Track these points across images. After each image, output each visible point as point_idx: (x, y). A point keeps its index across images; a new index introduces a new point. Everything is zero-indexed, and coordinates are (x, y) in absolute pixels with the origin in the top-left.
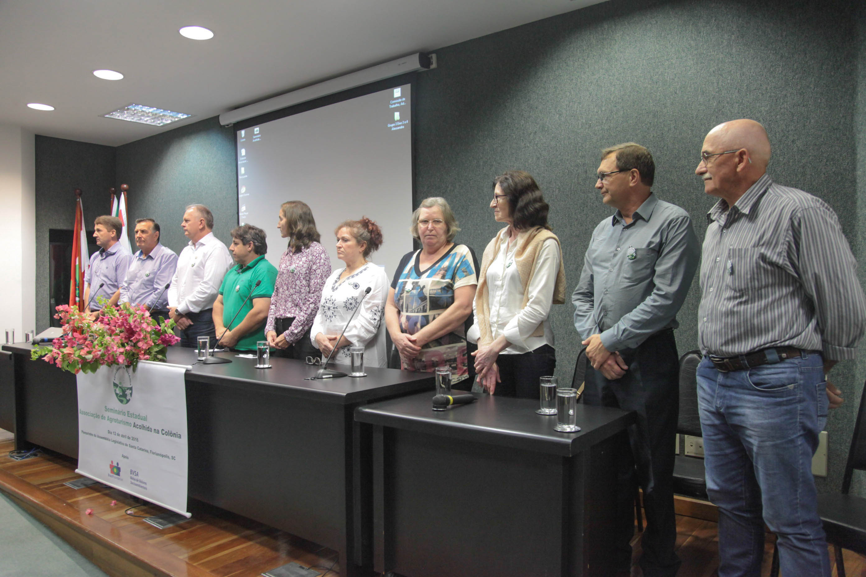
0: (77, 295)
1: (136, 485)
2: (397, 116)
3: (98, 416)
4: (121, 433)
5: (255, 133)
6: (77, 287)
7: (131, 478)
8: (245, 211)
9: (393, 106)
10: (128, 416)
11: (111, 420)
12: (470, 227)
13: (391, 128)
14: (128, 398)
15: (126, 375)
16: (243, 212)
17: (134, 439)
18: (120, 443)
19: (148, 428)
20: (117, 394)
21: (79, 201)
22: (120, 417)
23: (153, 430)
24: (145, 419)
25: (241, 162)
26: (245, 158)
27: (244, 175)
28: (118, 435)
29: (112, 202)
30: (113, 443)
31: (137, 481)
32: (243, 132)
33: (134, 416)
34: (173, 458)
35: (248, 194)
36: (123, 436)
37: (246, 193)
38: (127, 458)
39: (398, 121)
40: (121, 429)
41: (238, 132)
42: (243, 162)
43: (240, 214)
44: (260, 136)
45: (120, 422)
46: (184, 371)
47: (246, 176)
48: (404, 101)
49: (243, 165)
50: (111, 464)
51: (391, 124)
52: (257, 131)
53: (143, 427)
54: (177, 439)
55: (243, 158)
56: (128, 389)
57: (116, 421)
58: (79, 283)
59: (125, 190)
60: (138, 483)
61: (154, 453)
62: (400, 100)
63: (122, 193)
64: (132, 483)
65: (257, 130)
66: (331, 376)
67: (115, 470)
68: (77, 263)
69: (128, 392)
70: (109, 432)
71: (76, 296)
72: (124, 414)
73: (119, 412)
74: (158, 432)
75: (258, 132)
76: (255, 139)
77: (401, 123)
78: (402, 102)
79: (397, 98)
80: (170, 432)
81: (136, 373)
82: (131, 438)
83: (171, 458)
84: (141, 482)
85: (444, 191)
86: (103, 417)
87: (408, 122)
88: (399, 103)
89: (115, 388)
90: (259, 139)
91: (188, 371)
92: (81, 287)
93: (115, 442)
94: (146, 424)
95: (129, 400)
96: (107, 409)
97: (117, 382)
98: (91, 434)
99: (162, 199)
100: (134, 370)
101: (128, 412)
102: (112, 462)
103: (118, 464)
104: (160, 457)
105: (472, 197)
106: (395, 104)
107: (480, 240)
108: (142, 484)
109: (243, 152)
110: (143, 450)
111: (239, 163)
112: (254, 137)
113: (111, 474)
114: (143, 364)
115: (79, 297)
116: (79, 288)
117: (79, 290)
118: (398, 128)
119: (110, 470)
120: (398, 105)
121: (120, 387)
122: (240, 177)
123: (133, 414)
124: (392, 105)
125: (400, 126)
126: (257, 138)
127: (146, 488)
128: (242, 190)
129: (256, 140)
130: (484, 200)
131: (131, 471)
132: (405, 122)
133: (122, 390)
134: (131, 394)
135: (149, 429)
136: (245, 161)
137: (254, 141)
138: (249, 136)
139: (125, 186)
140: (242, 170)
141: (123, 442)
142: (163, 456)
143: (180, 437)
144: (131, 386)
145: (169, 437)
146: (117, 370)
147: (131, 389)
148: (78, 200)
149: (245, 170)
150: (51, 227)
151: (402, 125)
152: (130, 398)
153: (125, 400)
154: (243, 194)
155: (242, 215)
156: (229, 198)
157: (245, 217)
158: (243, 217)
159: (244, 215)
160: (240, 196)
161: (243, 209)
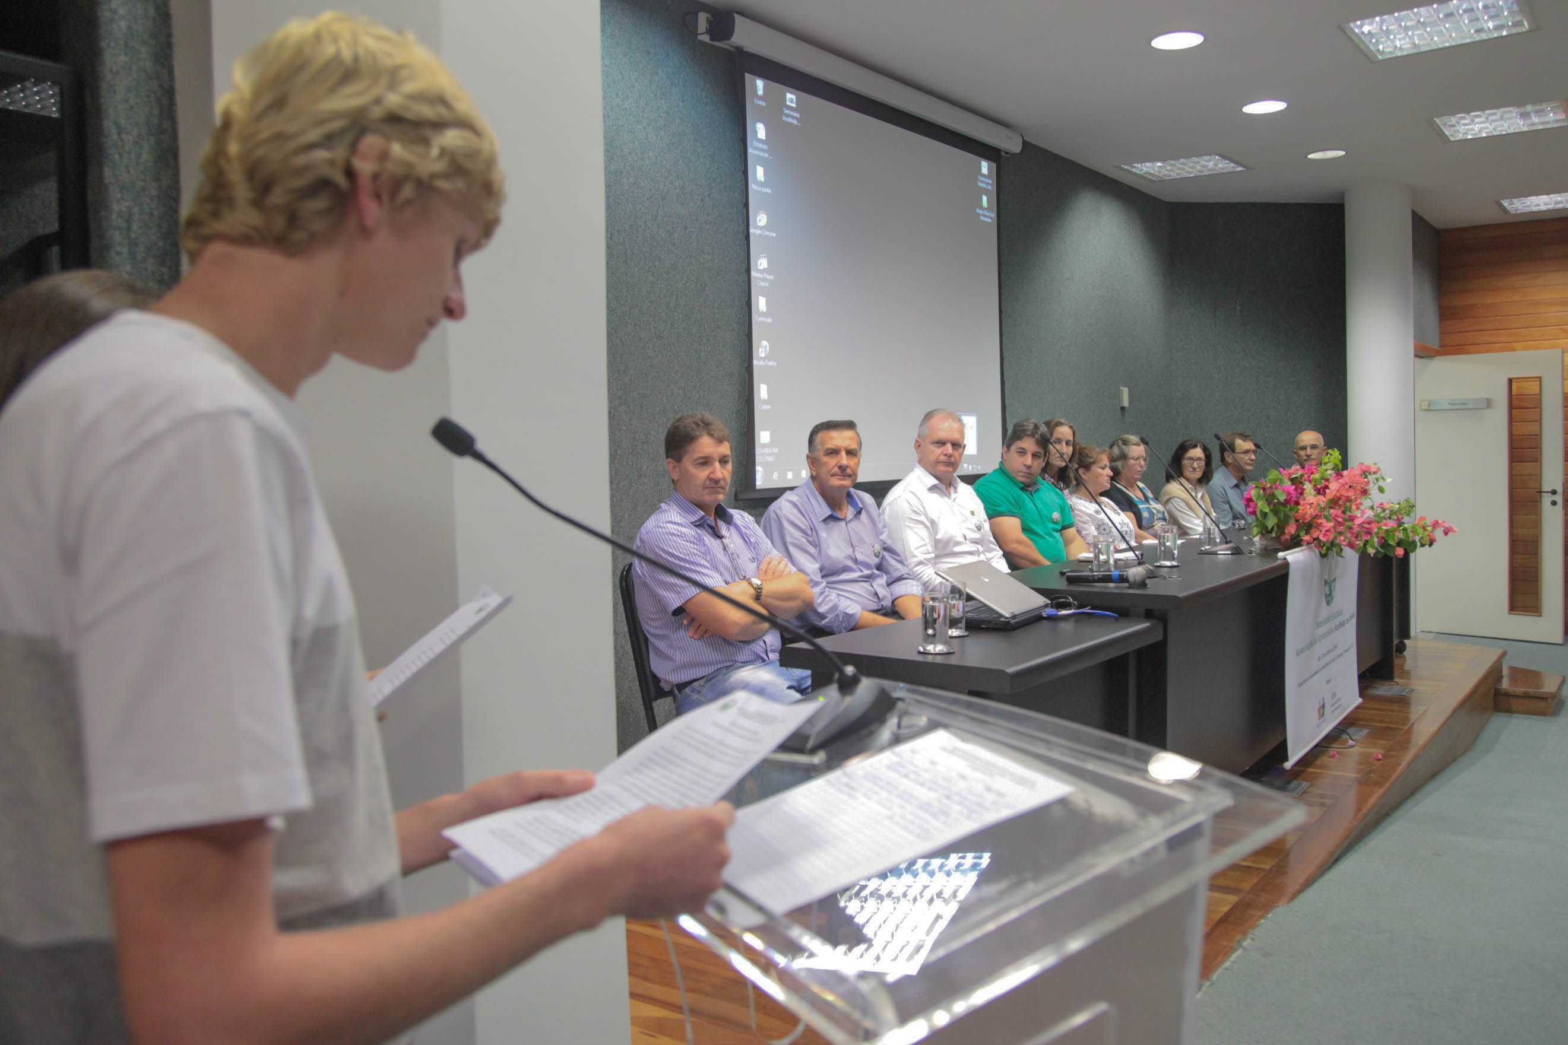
2: (985, 201)
5: (788, 103)
8: (765, 270)
9: (981, 185)
13: (979, 215)
16: (761, 271)
25: (755, 152)
26: (765, 147)
27: (760, 184)
32: (760, 84)
35: (776, 235)
37: (766, 227)
39: (985, 209)
41: (748, 77)
42: (760, 154)
43: (754, 274)
44: (798, 116)
47: (768, 191)
48: (991, 184)
49: (760, 161)
51: (979, 209)
52: (791, 101)
55: (759, 145)
62: (987, 180)
65: (791, 97)
75: (794, 105)
76: (787, 116)
79: (985, 176)
87: (994, 215)
88: (987, 184)
109: (761, 131)
111: (751, 151)
112: (786, 111)
118: (986, 220)
120: (984, 185)
122: (750, 186)
124: (980, 181)
125: (986, 216)
126: (790, 117)
129: (790, 120)
136: (765, 155)
137: (784, 119)
138: (775, 102)
140: (758, 172)
149: (765, 175)
151: (989, 217)
154: (761, 228)
155: (760, 278)
156: (706, 222)
157: (767, 284)
158: (762, 284)
159: (764, 280)
160: (752, 230)
161: (761, 263)
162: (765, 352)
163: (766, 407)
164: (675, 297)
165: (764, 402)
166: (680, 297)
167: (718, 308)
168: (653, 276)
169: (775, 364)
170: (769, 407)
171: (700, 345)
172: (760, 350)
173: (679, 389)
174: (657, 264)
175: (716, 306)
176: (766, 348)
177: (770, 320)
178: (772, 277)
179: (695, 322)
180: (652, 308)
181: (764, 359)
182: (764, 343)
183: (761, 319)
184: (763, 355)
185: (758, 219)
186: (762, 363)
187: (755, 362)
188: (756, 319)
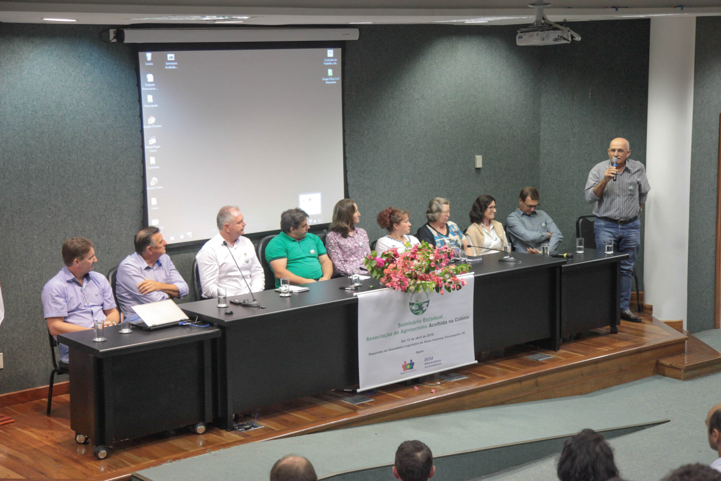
2: (330, 72)
5: (168, 59)
8: (154, 144)
13: (325, 81)
16: (152, 145)
25: (147, 89)
26: (153, 85)
27: (151, 104)
32: (149, 55)
35: (161, 126)
37: (155, 124)
39: (331, 77)
41: (140, 54)
42: (151, 89)
43: (146, 147)
44: (177, 64)
49: (150, 93)
52: (171, 57)
55: (150, 85)
75: (173, 59)
76: (168, 66)
77: (333, 79)
78: (335, 62)
90: (175, 67)
109: (150, 77)
111: (142, 89)
112: (167, 64)
126: (172, 65)
129: (170, 67)
136: (155, 89)
137: (166, 67)
138: (159, 62)
149: (153, 98)
154: (151, 125)
155: (151, 149)
157: (155, 151)
158: (152, 151)
160: (145, 127)
161: (151, 142)
162: (155, 182)
163: (155, 209)
165: (155, 206)
168: (86, 158)
169: (162, 188)
170: (158, 209)
172: (151, 182)
174: (88, 152)
177: (158, 167)
178: (159, 147)
180: (86, 172)
181: (154, 186)
182: (154, 179)
183: (153, 168)
184: (153, 184)
185: (149, 121)
186: (153, 188)
187: (148, 189)
188: (148, 168)
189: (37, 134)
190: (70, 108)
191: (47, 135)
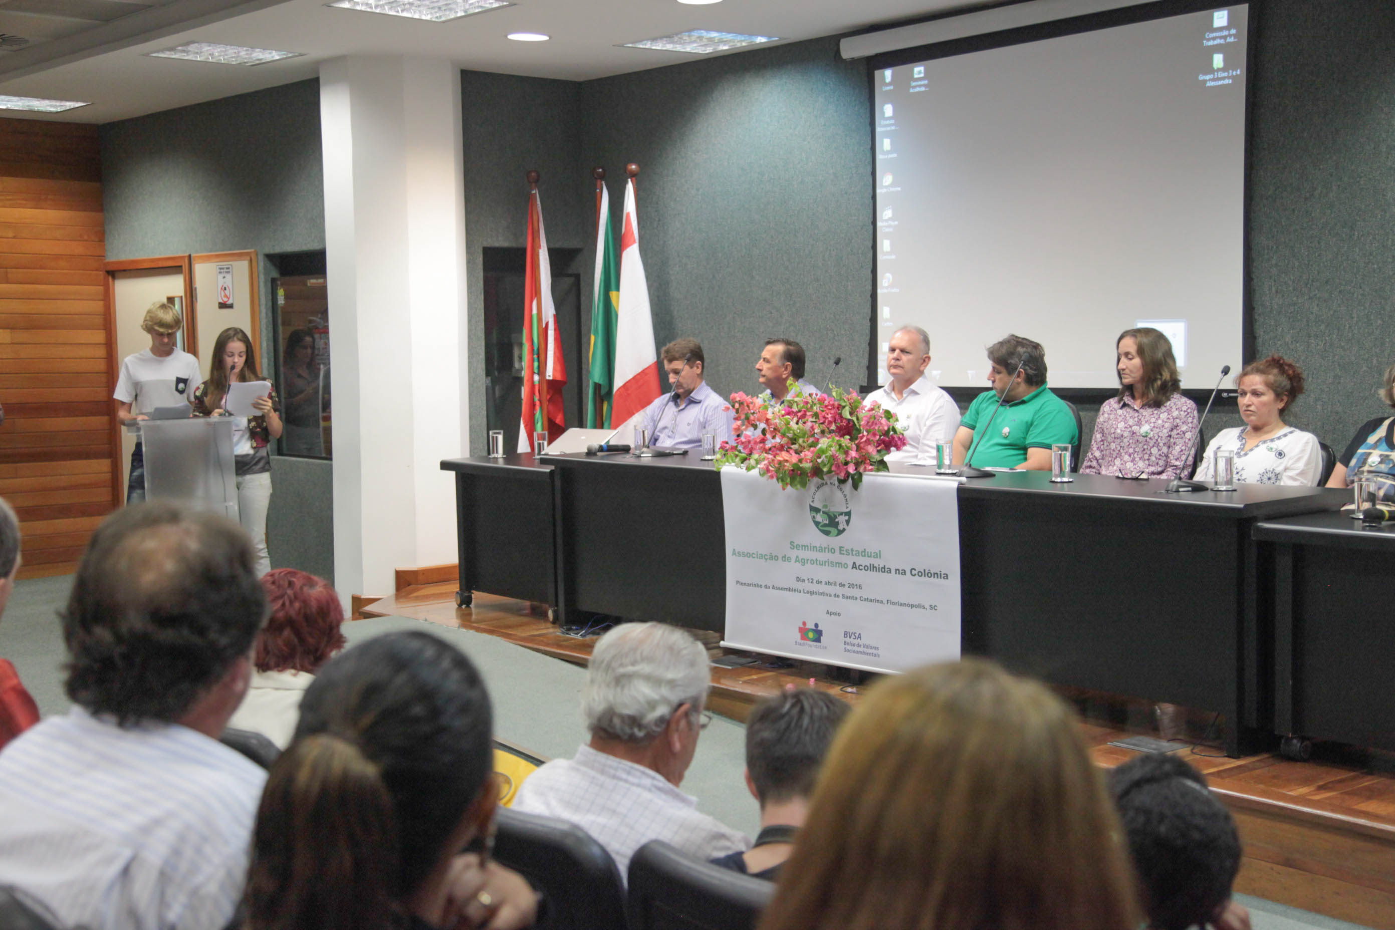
0: (536, 371)
1: (857, 652)
2: (1218, 60)
3: (774, 558)
4: (824, 580)
5: (916, 76)
6: (535, 356)
7: (845, 643)
8: (890, 219)
9: (1211, 43)
10: (841, 553)
11: (803, 562)
12: (1358, 258)
13: (1205, 81)
14: (841, 527)
15: (839, 494)
16: (887, 221)
17: (851, 586)
18: (822, 594)
19: (884, 568)
20: (817, 524)
21: (536, 193)
22: (821, 556)
23: (893, 571)
24: (878, 555)
25: (883, 129)
26: (892, 122)
27: (888, 152)
28: (818, 582)
29: (599, 196)
30: (808, 595)
31: (859, 646)
32: (888, 73)
33: (854, 553)
34: (933, 607)
35: (899, 189)
36: (828, 583)
37: (893, 184)
38: (839, 615)
39: (1219, 70)
40: (825, 573)
41: (877, 73)
42: (889, 129)
43: (879, 224)
44: (926, 82)
45: (822, 564)
46: (955, 485)
47: (895, 155)
48: (1234, 35)
49: (887, 134)
50: (802, 626)
51: (1205, 74)
52: (920, 72)
53: (872, 568)
54: (942, 581)
55: (888, 122)
56: (841, 514)
57: (814, 562)
58: (538, 349)
59: (633, 175)
60: (861, 649)
61: (894, 604)
62: (1225, 33)
63: (629, 180)
64: (848, 651)
65: (919, 70)
66: (1190, 489)
67: (811, 635)
68: (535, 311)
69: (842, 519)
70: (798, 579)
71: (534, 373)
72: (832, 551)
73: (822, 550)
74: (904, 573)
75: (922, 75)
76: (915, 87)
77: (1225, 74)
78: (1230, 36)
79: (1221, 29)
80: (926, 572)
81: (859, 490)
82: (847, 586)
83: (928, 607)
84: (866, 646)
85: (1308, 195)
86: (785, 558)
87: (1240, 72)
88: (1225, 37)
89: (814, 514)
90: (923, 89)
91: (962, 484)
92: (542, 356)
93: (812, 593)
94: (876, 562)
95: (844, 530)
96: (793, 546)
97: (817, 504)
98: (757, 585)
99: (698, 190)
100: (855, 486)
101: (840, 547)
102: (804, 624)
103: (816, 625)
104: (908, 609)
105: (1363, 206)
106: (1214, 39)
107: (1376, 280)
108: (871, 651)
109: (888, 110)
110: (871, 601)
111: (878, 130)
112: (913, 84)
113: (803, 642)
114: (872, 478)
115: (538, 374)
116: (538, 357)
117: (539, 361)
118: (1220, 83)
119: (799, 635)
120: (1222, 41)
121: (824, 512)
122: (879, 157)
123: (852, 550)
124: (1208, 40)
125: (1223, 78)
126: (920, 86)
127: (878, 656)
128: (885, 181)
129: (918, 89)
130: (1385, 212)
131: (846, 634)
132: (1234, 73)
133: (829, 516)
134: (848, 522)
135: (884, 570)
136: (893, 128)
137: (911, 91)
138: (902, 84)
139: (634, 167)
140: (885, 144)
141: (827, 592)
142: (912, 606)
143: (946, 577)
144: (848, 510)
145: (923, 579)
146: (818, 488)
147: (848, 514)
148: (534, 192)
149: (892, 143)
150: (486, 244)
151: (1228, 78)
152: (845, 526)
153: (834, 531)
154: (886, 187)
155: (884, 226)
156: (853, 193)
157: (891, 230)
158: (887, 230)
159: (889, 226)
160: (878, 191)
161: (886, 215)
162: (889, 281)
163: (888, 324)
164: (828, 252)
165: (887, 320)
166: (832, 249)
167: (862, 254)
168: (814, 240)
169: (898, 290)
170: (891, 324)
171: (847, 282)
172: (884, 281)
173: (831, 314)
174: (816, 231)
175: (860, 251)
176: (889, 280)
177: (893, 257)
178: (896, 223)
179: (844, 266)
180: (813, 262)
181: (887, 288)
182: (888, 275)
183: (885, 257)
184: (886, 285)
185: (884, 181)
186: (885, 291)
187: (879, 291)
188: (880, 258)
189: (762, 206)
190: (799, 166)
191: (772, 207)
